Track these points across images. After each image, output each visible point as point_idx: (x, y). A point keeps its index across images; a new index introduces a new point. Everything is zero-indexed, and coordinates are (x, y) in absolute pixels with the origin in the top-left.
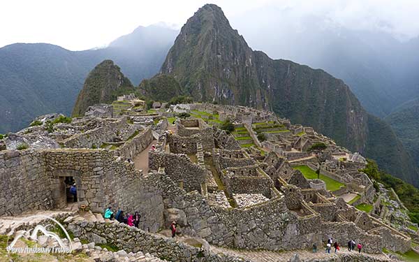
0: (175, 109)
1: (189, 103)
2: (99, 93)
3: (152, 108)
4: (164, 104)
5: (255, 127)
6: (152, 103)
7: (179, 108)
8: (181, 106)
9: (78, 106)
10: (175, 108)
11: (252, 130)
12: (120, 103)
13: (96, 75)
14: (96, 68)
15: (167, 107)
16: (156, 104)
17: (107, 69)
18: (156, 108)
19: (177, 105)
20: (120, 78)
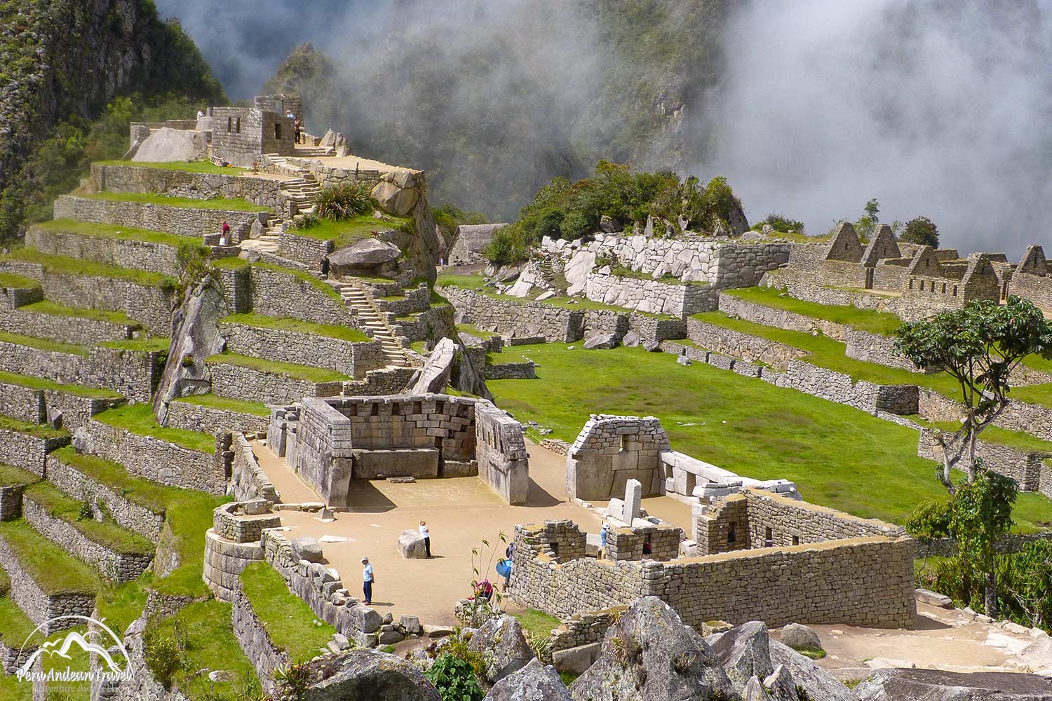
19: (604, 242)
20: (128, 26)
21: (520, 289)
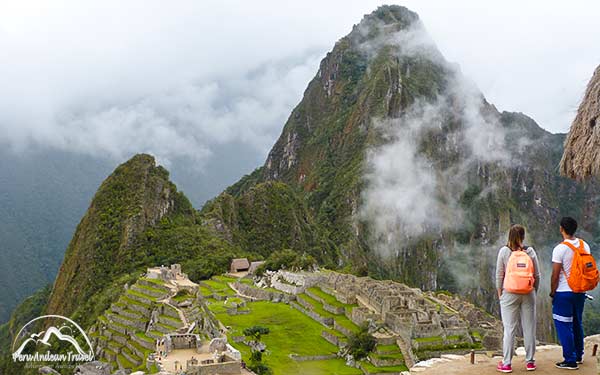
0: (274, 280)
1: (305, 268)
2: (121, 229)
3: (229, 270)
4: (255, 265)
5: (417, 347)
6: (230, 260)
7: (282, 279)
8: (287, 275)
9: (75, 254)
10: (274, 277)
11: (411, 353)
12: (151, 284)
13: (115, 187)
14: (117, 172)
15: (259, 273)
16: (238, 263)
17: (140, 177)
18: (239, 271)
19: (280, 272)
20: (167, 196)
21: (260, 284)
